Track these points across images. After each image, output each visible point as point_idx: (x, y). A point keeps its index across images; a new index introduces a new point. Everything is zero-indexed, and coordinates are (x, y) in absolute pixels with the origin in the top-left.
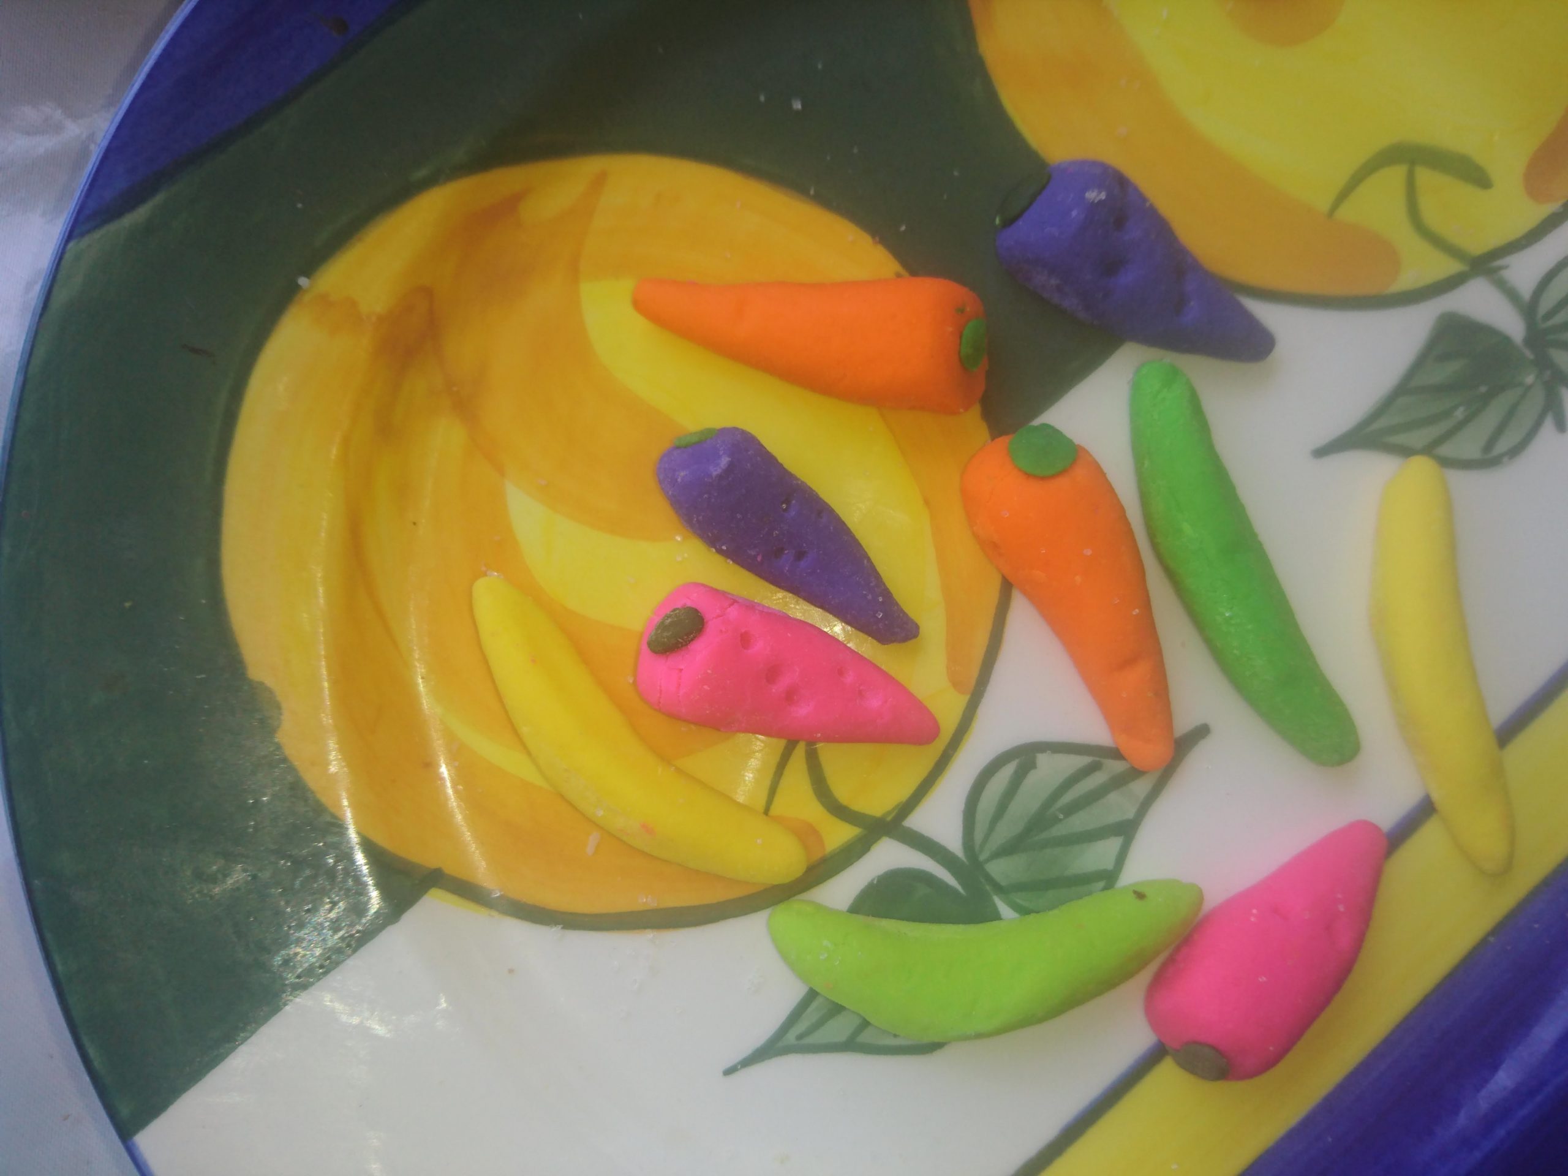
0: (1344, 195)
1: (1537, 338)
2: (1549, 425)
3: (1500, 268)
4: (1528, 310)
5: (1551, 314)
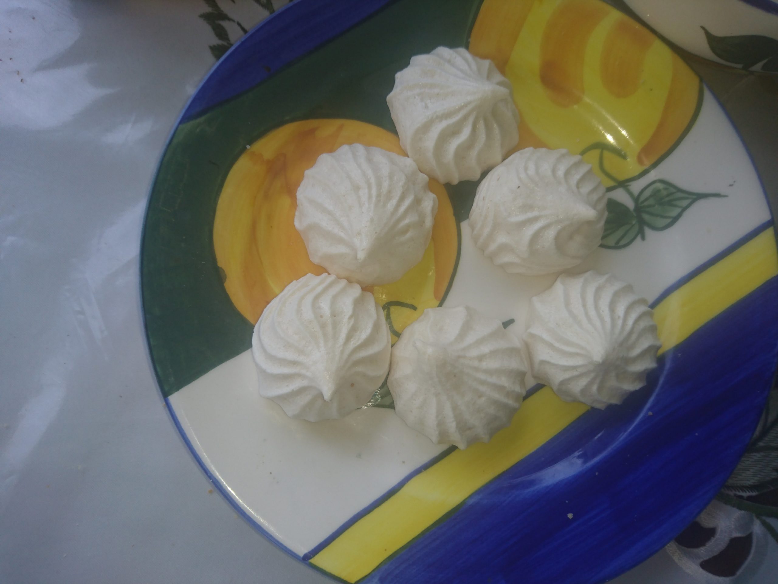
1: (639, 209)
2: (639, 238)
3: (628, 186)
4: (636, 200)
5: (643, 202)
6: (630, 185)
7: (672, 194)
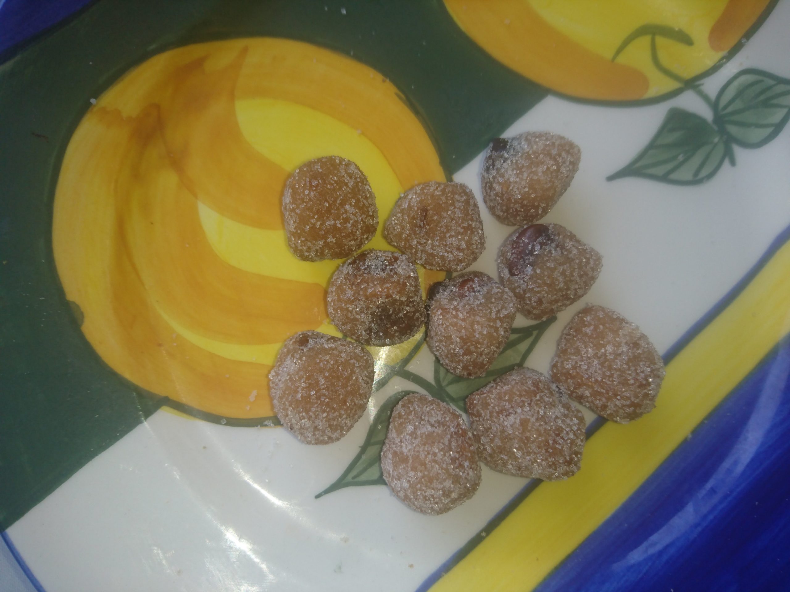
0: (620, 51)
1: (719, 119)
2: (727, 163)
3: (699, 86)
4: (714, 105)
5: (726, 107)
6: (702, 84)
7: (769, 88)
